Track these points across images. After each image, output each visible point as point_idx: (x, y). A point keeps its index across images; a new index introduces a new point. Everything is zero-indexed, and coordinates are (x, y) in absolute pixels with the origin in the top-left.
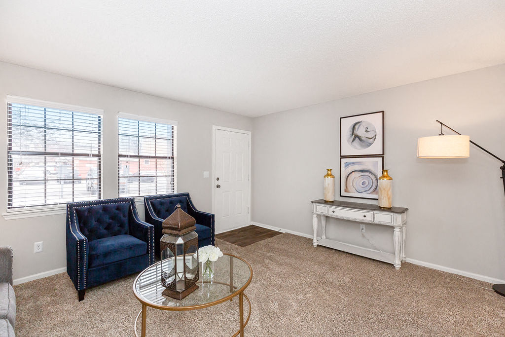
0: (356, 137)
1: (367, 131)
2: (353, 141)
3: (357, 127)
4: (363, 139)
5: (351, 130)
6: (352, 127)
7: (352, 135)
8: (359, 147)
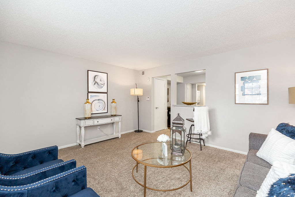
0: (96, 83)
1: (101, 81)
2: (95, 84)
3: (96, 77)
4: (99, 84)
5: (94, 78)
6: (94, 77)
7: (94, 81)
8: (97, 88)
